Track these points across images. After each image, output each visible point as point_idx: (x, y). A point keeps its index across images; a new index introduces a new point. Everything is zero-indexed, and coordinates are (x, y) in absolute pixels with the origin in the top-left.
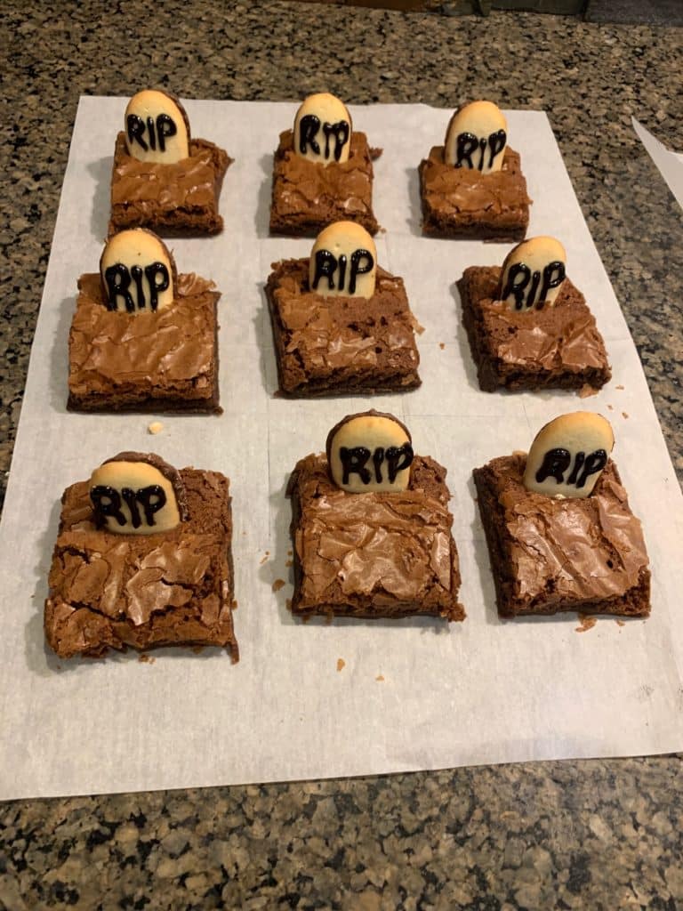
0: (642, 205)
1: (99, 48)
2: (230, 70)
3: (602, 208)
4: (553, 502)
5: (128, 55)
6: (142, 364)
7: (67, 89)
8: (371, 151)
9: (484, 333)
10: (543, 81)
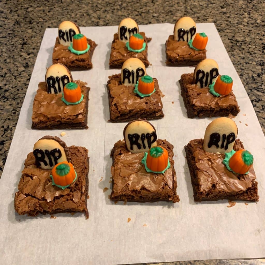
0: (252, 52)
1: (54, 14)
2: (98, 17)
3: (236, 53)
4: (215, 155)
5: (63, 15)
6: (58, 110)
7: (42, 27)
8: (147, 39)
9: (188, 96)
10: (213, 13)
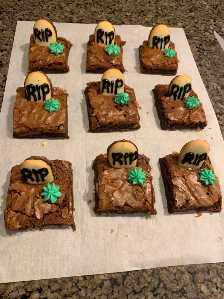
0: (217, 62)
1: (24, 3)
2: (71, 12)
3: (203, 63)
4: (188, 172)
5: (35, 6)
6: (40, 121)
7: (12, 18)
8: (122, 42)
9: (163, 109)
10: (182, 17)
